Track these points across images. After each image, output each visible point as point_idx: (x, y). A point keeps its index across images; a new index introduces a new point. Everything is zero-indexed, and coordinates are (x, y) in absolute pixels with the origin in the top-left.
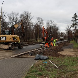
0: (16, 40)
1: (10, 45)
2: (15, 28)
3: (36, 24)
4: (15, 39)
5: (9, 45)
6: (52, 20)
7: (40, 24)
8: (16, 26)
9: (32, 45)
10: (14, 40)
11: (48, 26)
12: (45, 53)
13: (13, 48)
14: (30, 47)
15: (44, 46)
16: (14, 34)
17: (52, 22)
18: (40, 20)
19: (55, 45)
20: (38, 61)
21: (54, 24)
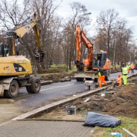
0: (23, 70)
1: (8, 84)
2: (18, 37)
3: (70, 22)
4: (20, 69)
5: (5, 85)
6: (113, 10)
7: (80, 21)
8: (21, 32)
9: (62, 81)
10: (17, 70)
11: (102, 28)
12: (105, 108)
13: (14, 94)
14: (58, 87)
15: (97, 86)
16: (17, 54)
17: (115, 15)
18: (81, 9)
19: (125, 83)
20: (96, 131)
21: (118, 22)
